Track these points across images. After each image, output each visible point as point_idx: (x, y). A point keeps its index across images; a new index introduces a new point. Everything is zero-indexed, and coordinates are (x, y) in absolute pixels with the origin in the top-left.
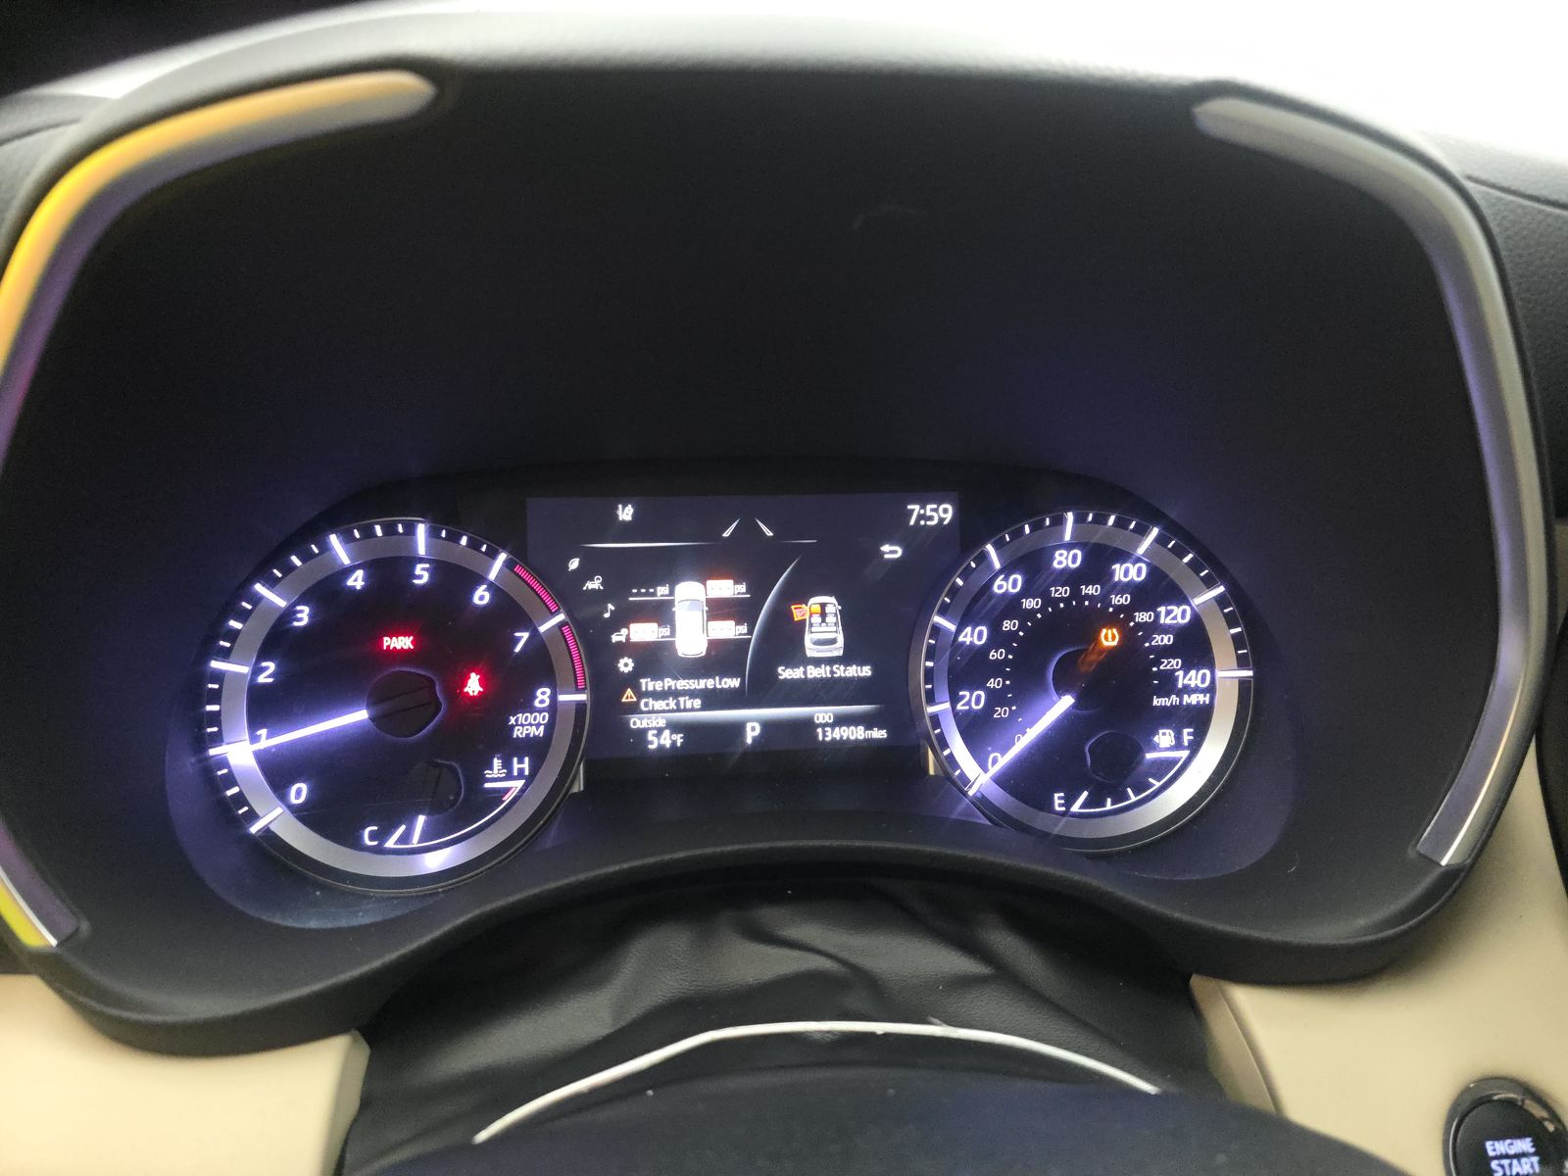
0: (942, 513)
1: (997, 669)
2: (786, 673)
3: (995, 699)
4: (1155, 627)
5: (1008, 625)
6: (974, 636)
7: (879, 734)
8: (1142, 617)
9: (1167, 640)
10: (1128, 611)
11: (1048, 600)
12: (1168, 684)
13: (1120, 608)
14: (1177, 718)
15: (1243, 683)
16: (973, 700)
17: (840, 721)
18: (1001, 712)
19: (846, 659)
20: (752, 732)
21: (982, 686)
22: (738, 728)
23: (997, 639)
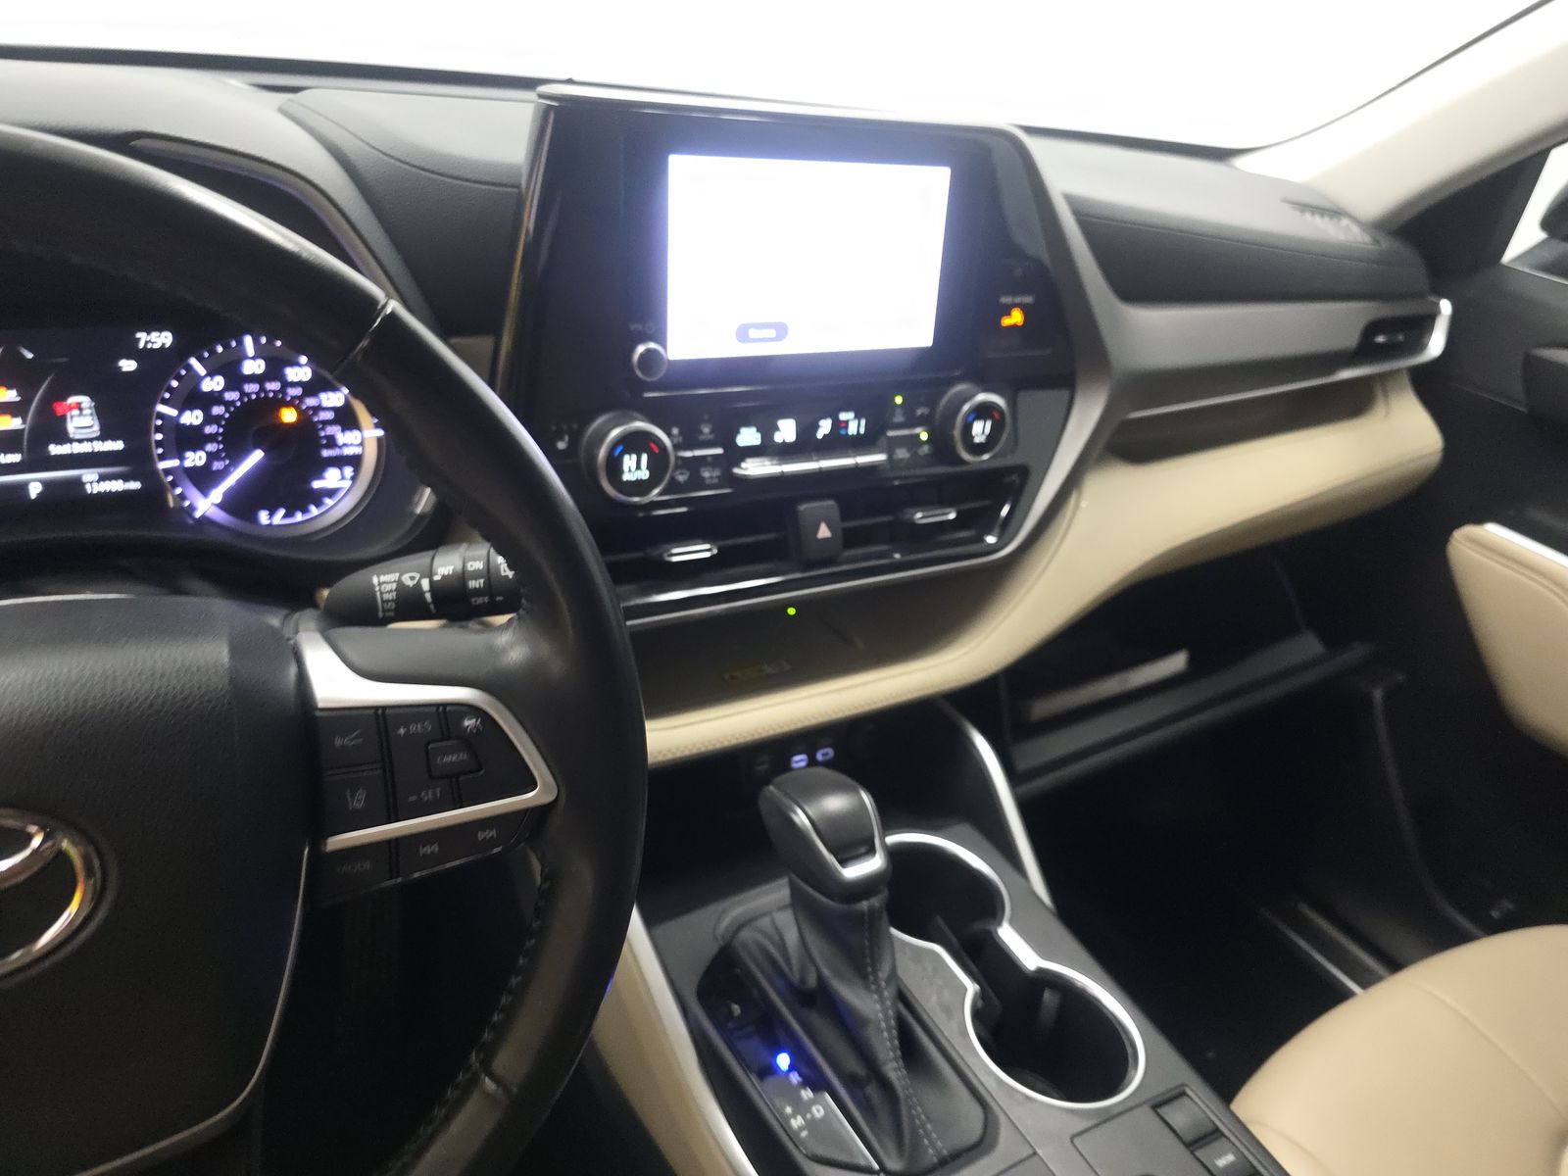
0: (162, 339)
1: (212, 438)
2: (55, 450)
3: (212, 457)
4: (319, 408)
5: (217, 410)
6: (193, 418)
7: (135, 485)
8: (310, 402)
9: (329, 415)
10: (301, 398)
11: (243, 394)
12: (332, 442)
13: (293, 398)
14: (340, 462)
15: (379, 440)
16: (195, 459)
17: (103, 478)
18: (217, 465)
19: (103, 438)
20: (35, 490)
21: (202, 449)
22: (23, 487)
23: (209, 419)
